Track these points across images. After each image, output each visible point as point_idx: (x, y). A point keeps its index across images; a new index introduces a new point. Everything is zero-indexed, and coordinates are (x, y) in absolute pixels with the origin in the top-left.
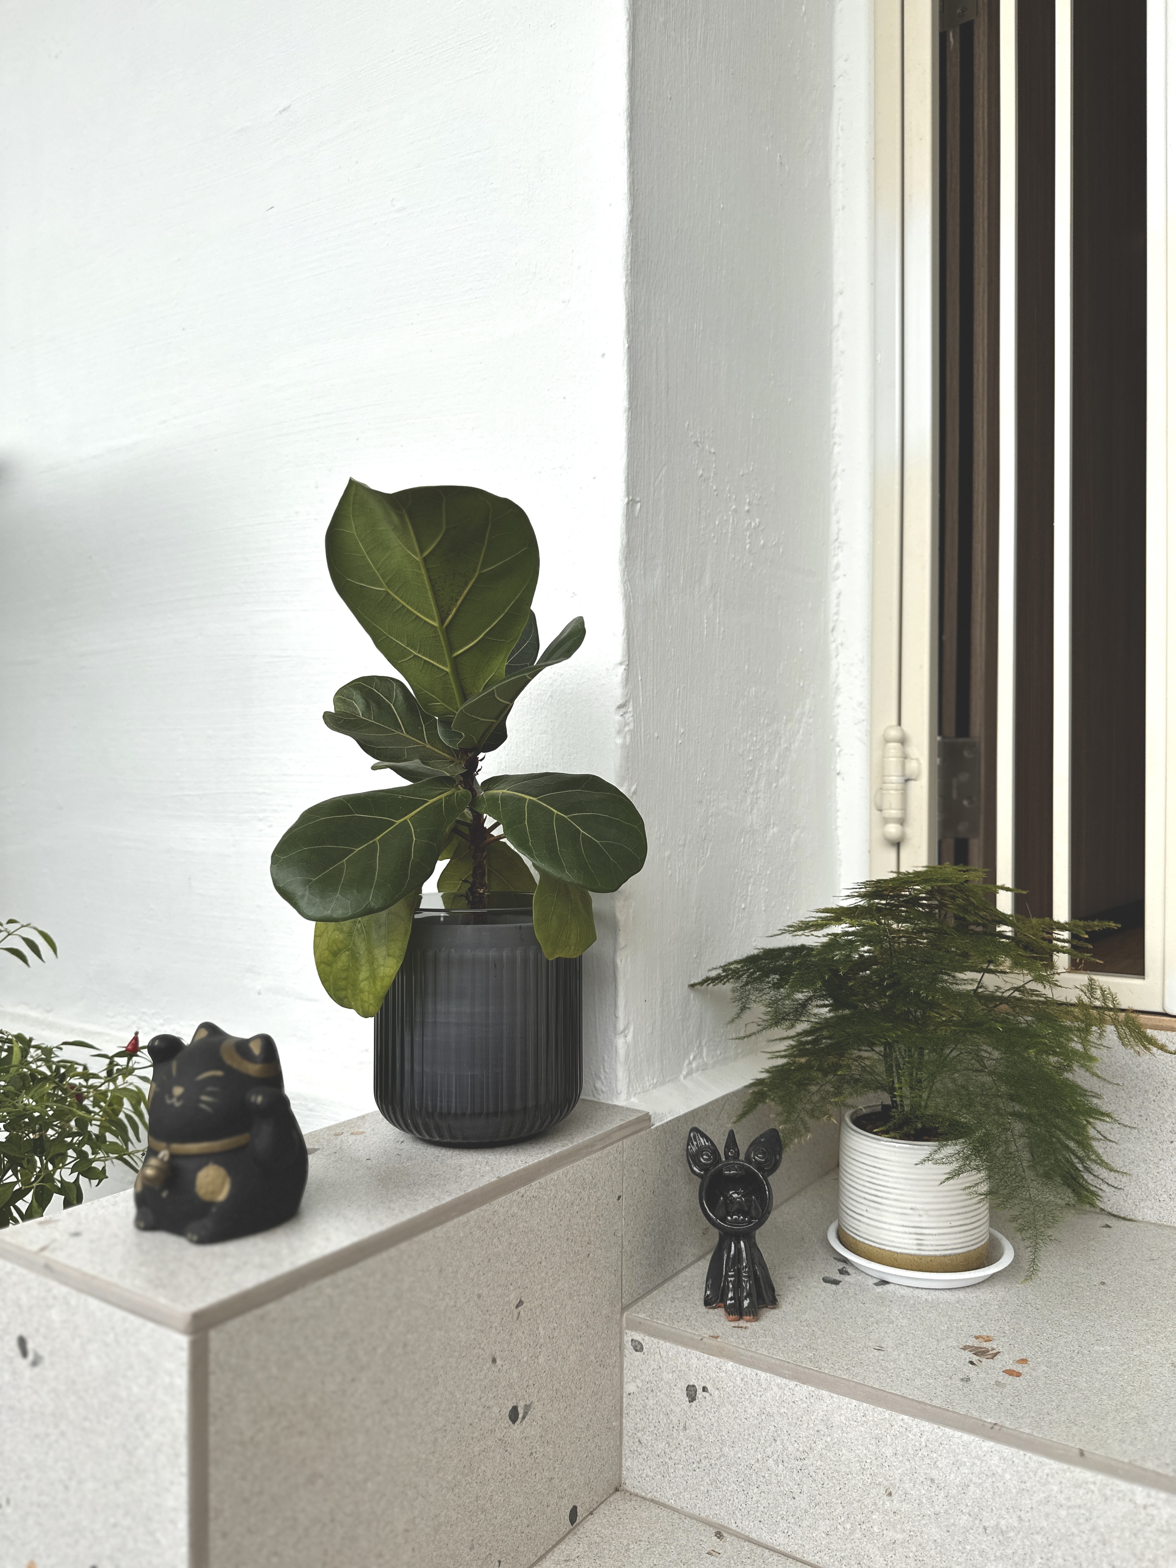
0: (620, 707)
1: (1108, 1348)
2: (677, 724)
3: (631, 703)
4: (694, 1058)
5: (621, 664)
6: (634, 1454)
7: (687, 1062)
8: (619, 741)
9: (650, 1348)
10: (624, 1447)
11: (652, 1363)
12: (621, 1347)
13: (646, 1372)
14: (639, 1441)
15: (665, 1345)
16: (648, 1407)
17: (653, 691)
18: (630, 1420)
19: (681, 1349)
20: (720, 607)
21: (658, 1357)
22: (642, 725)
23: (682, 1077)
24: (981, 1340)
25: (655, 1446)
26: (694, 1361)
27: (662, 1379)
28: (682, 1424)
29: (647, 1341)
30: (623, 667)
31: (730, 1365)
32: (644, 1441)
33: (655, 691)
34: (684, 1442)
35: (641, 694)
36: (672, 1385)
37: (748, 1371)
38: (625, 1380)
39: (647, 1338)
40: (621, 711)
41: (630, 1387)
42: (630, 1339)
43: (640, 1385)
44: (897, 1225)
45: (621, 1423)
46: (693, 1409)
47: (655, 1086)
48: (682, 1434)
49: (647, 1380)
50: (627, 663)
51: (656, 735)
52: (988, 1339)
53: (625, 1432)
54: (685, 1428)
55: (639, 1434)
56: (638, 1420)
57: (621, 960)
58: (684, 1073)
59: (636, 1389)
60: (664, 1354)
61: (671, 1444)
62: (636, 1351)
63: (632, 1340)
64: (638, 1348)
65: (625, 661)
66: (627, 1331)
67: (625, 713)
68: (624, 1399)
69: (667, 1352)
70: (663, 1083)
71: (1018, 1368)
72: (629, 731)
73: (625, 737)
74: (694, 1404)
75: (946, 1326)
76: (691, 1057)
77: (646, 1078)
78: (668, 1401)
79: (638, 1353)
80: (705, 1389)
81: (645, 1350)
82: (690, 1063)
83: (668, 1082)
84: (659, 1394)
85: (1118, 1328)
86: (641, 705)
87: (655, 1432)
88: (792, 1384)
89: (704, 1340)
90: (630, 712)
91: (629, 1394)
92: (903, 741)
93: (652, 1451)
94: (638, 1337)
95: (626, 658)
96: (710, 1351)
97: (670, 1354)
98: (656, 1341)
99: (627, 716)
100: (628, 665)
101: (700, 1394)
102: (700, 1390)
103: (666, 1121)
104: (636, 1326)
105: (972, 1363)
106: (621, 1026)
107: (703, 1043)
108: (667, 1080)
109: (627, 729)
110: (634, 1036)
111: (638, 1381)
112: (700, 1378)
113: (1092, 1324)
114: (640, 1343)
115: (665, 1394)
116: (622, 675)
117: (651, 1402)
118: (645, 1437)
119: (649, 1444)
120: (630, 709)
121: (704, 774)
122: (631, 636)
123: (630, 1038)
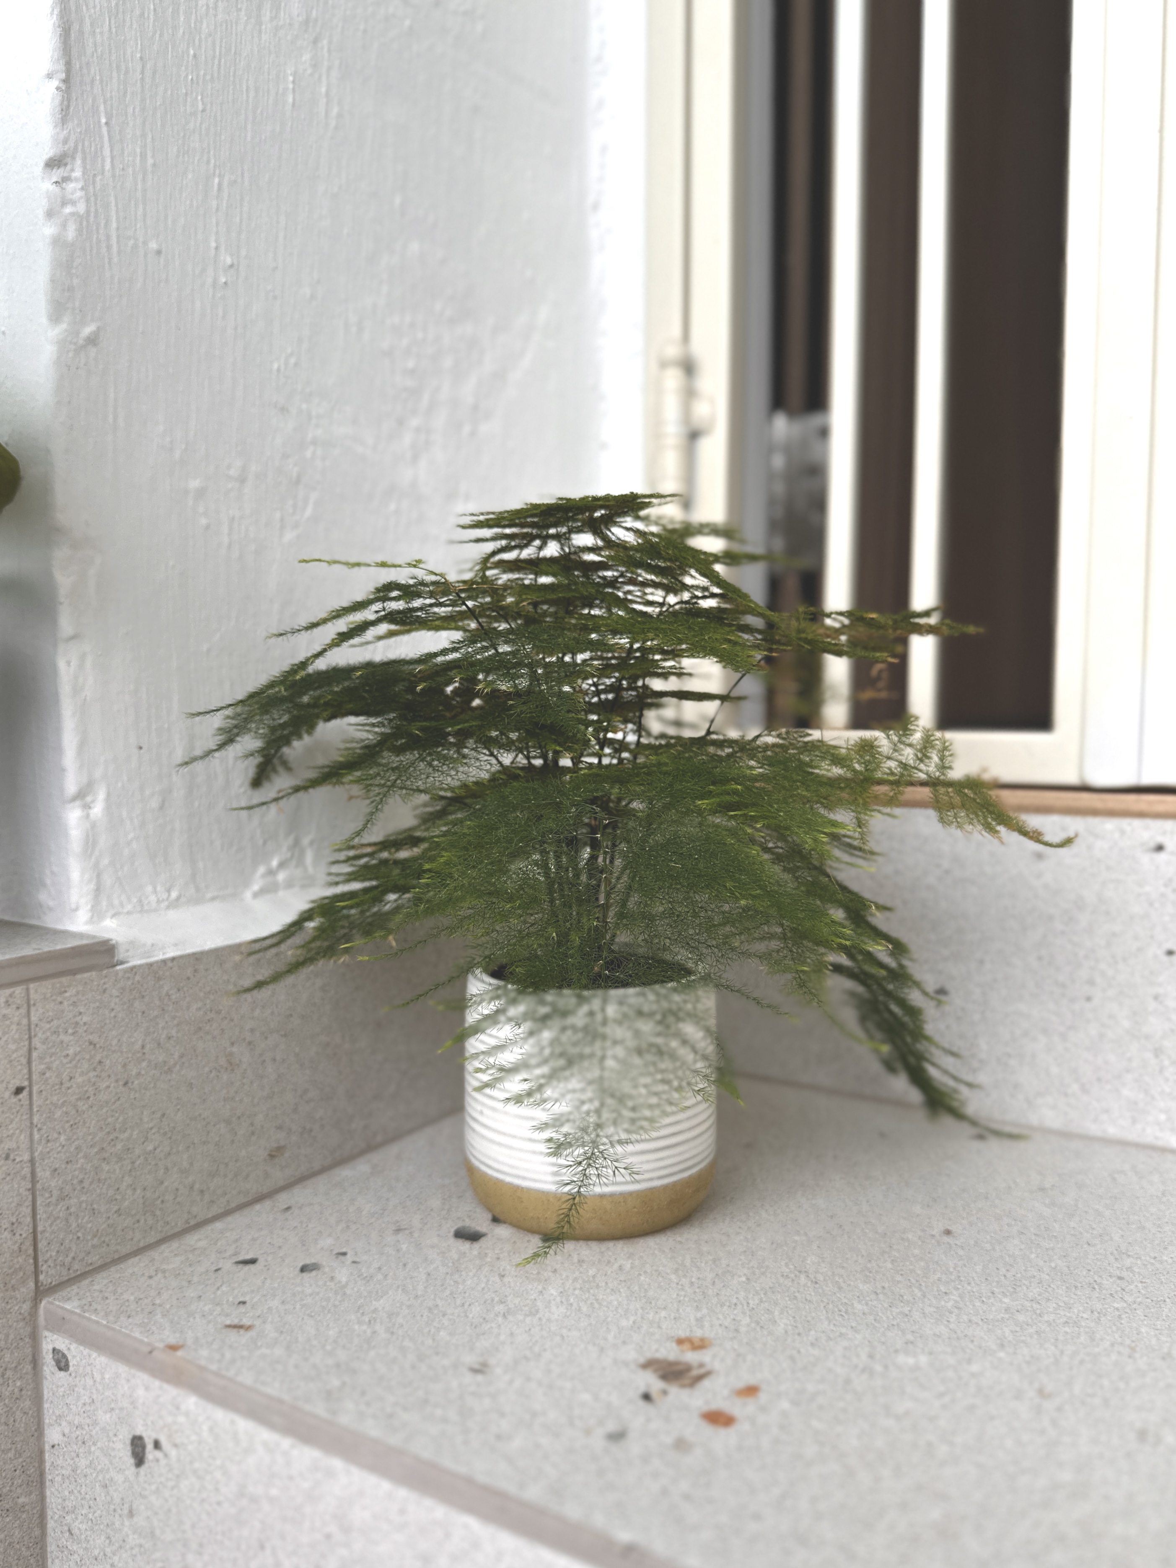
0: (53, 164)
1: (923, 1359)
2: (213, 244)
3: (78, 162)
4: (282, 865)
5: (50, 76)
6: (62, 1552)
7: (262, 870)
8: (49, 230)
9: (78, 1365)
10: (49, 1540)
11: (82, 1392)
12: (35, 1362)
13: (73, 1407)
14: (69, 1530)
15: (100, 1360)
16: (78, 1472)
17: (143, 156)
18: (56, 1493)
19: (122, 1369)
20: (329, 68)
21: (90, 1382)
22: (113, 213)
23: (248, 894)
24: (687, 1346)
25: (91, 1542)
26: (140, 1392)
27: (95, 1423)
28: (126, 1506)
29: (75, 1352)
30: (55, 83)
31: (191, 1402)
32: (75, 1531)
33: (150, 161)
34: (131, 1537)
35: (107, 152)
36: (111, 1434)
37: (220, 1415)
38: (47, 1421)
39: (73, 1347)
40: (57, 174)
41: (53, 1435)
42: (50, 1347)
43: (67, 1431)
44: (521, 1138)
45: (42, 1498)
46: (142, 1479)
47: (175, 904)
48: (127, 1523)
49: (76, 1422)
50: (63, 76)
51: (153, 245)
52: (700, 1345)
53: (49, 1513)
54: (131, 1514)
55: (69, 1518)
56: (67, 1493)
57: (68, 663)
58: (256, 887)
59: (61, 1437)
60: (98, 1377)
61: (113, 1539)
62: (60, 1369)
63: (54, 1350)
64: (63, 1364)
65: (57, 72)
66: (46, 1333)
67: (66, 179)
68: (47, 1455)
69: (102, 1374)
70: (198, 900)
71: (734, 1407)
72: (72, 214)
73: (64, 226)
74: (143, 1470)
75: (632, 1319)
76: (275, 863)
77: (149, 889)
78: (107, 1462)
79: (62, 1373)
80: (157, 1445)
81: (71, 1369)
82: (271, 873)
83: (213, 899)
84: (93, 1449)
85: (953, 1318)
86: (108, 174)
87: (90, 1516)
88: (286, 1443)
89: (155, 1353)
90: (77, 180)
91: (53, 1446)
92: (689, 367)
93: (86, 1549)
94: (61, 1342)
95: (61, 66)
96: (161, 1372)
97: (107, 1376)
98: (86, 1351)
99: (71, 186)
100: (66, 81)
101: (151, 1454)
102: (150, 1447)
103: (161, 957)
104: (60, 1324)
105: (647, 1397)
106: (71, 785)
107: (306, 841)
108: (209, 895)
109: (68, 210)
110: (108, 807)
111: (64, 1423)
112: (149, 1423)
113: (906, 1310)
114: (64, 1356)
115: (101, 1449)
116: (53, 99)
117: (83, 1462)
118: (76, 1524)
119: (83, 1537)
120: (77, 174)
121: (292, 361)
122: (75, 27)
123: (98, 810)
